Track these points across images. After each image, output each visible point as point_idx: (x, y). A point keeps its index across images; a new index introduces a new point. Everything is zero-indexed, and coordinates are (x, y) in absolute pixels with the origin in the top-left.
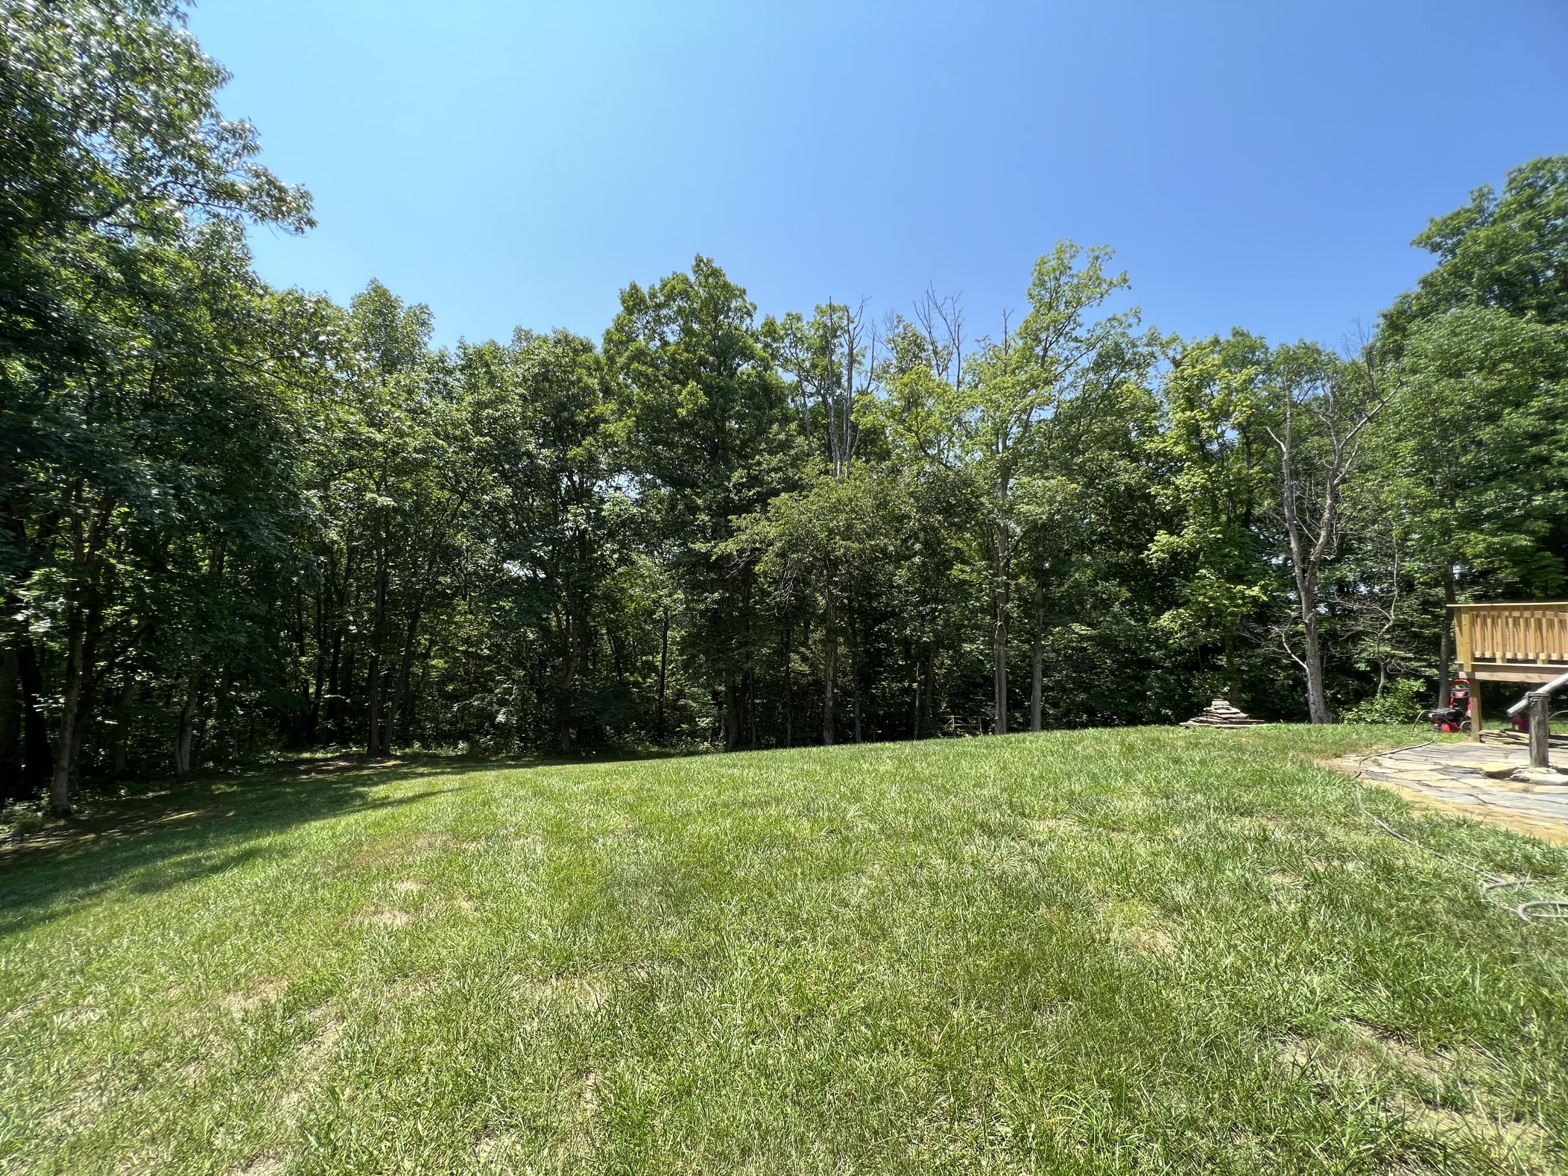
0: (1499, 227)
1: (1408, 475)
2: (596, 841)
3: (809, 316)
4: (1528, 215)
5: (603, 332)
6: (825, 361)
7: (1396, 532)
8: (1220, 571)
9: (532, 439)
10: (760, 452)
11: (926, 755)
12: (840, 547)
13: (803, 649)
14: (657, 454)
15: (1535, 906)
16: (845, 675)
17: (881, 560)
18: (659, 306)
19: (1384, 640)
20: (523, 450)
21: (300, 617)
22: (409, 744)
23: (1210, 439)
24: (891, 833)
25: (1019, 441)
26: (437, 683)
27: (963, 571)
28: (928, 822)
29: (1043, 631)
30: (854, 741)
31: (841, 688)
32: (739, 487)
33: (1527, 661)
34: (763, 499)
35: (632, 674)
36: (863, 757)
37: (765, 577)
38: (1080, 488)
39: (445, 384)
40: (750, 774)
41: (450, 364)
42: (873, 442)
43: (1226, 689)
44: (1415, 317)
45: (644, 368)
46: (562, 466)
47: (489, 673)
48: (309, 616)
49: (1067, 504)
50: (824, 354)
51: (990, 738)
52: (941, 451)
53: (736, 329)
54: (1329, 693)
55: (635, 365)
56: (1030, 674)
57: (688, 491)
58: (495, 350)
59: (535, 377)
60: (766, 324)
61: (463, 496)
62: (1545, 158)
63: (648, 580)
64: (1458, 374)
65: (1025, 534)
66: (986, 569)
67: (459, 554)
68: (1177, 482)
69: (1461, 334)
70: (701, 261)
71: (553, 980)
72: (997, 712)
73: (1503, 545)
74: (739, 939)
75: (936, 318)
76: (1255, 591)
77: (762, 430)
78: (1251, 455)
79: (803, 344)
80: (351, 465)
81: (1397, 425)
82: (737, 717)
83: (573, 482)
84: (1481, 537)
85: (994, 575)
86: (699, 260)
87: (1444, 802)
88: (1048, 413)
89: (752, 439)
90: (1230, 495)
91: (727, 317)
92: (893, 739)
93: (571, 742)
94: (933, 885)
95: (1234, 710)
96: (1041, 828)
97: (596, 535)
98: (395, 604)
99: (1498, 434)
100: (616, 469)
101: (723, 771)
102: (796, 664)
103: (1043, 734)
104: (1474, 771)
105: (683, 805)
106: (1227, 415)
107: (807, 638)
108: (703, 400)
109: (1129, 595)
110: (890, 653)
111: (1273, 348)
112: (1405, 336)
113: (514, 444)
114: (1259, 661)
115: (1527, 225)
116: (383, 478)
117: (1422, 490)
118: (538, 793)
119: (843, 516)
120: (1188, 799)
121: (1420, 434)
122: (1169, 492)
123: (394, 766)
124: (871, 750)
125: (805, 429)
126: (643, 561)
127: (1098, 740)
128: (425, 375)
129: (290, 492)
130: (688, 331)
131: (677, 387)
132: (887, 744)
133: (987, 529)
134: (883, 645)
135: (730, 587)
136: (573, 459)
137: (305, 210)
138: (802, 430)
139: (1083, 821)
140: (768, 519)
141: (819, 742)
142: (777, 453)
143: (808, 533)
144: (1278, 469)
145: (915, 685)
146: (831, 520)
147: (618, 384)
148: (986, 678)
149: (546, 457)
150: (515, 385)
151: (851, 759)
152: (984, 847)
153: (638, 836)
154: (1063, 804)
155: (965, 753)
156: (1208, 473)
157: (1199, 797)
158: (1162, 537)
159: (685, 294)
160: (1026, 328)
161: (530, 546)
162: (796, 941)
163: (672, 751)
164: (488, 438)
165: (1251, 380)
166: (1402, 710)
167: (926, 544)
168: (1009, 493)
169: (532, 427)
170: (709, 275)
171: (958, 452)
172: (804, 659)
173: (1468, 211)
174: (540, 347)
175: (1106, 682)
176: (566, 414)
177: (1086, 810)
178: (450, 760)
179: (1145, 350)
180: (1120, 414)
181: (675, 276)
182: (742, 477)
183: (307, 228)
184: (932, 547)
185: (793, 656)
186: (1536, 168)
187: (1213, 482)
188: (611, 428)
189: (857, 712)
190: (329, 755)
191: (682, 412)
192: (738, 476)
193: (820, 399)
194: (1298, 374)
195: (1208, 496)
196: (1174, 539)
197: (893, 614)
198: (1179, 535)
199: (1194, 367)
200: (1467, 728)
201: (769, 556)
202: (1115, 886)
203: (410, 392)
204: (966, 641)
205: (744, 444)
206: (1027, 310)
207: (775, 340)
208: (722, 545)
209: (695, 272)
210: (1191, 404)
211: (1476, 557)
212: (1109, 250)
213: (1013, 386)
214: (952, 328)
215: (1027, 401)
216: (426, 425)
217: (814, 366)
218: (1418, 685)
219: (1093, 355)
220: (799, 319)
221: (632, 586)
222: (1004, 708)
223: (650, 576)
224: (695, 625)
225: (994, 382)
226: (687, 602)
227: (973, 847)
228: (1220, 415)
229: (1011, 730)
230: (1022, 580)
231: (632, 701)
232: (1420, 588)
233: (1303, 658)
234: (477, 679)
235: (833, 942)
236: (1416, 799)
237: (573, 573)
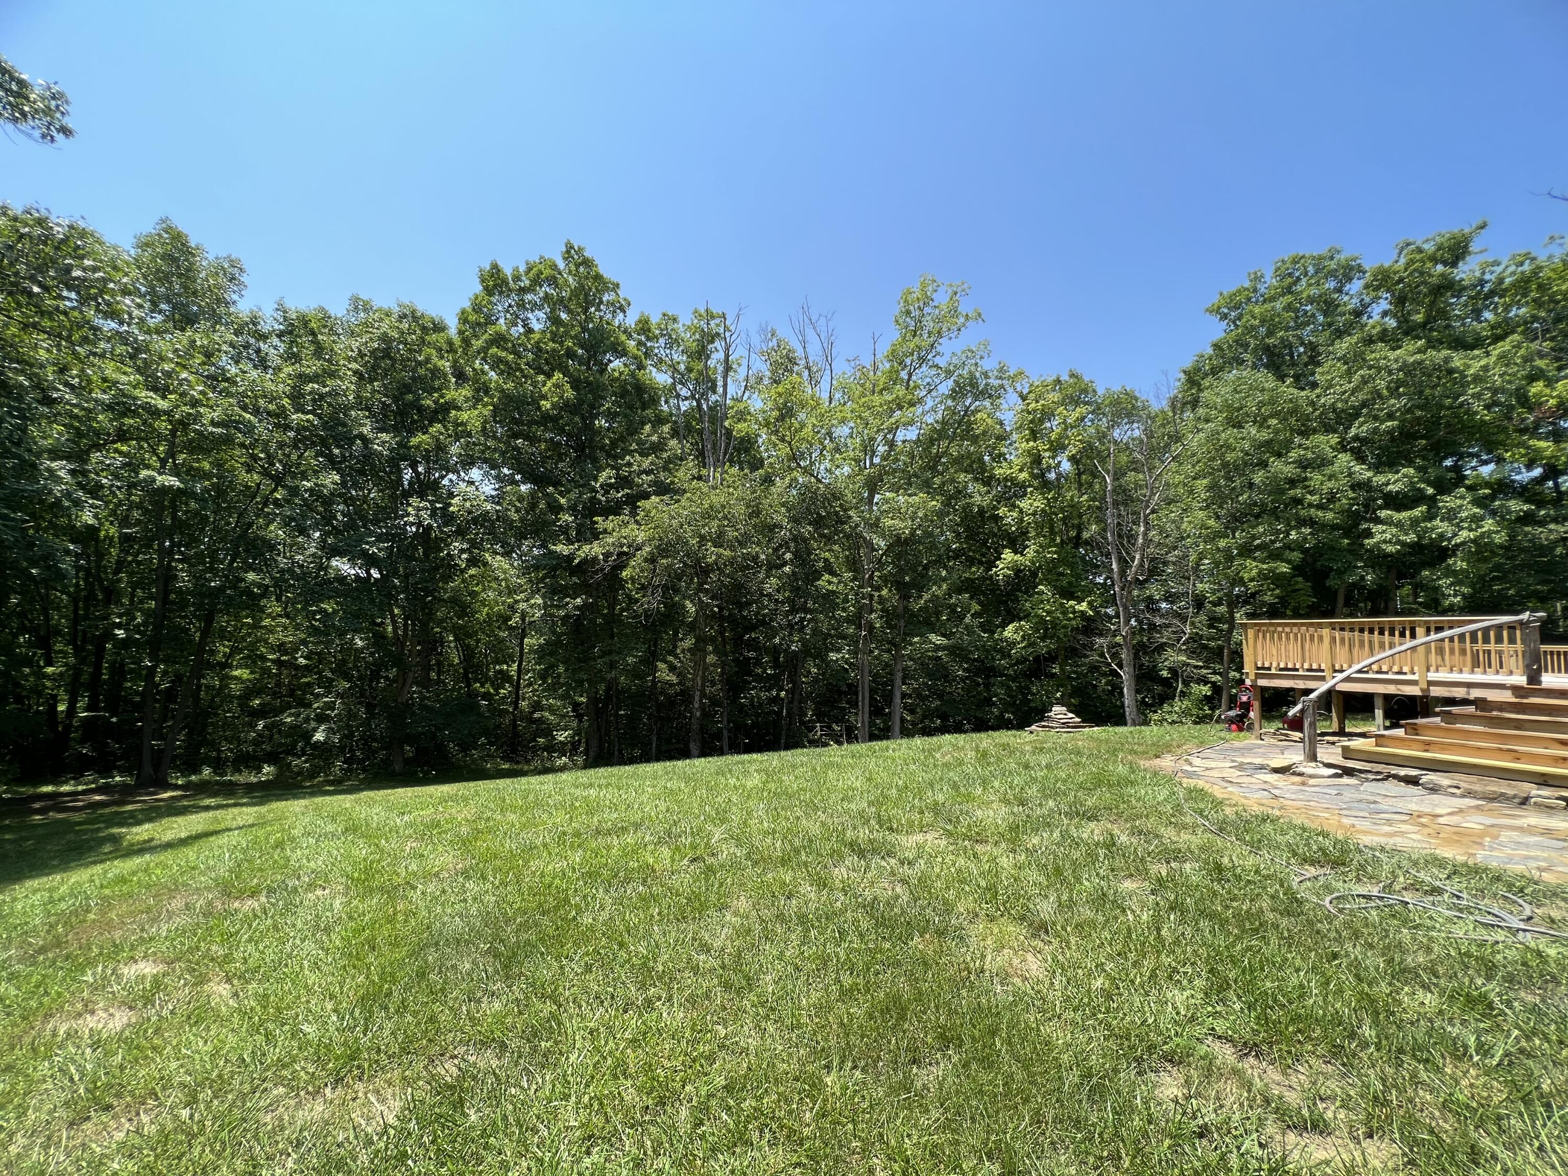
0: (1268, 306)
1: (1201, 509)
2: (414, 888)
3: (686, 319)
4: (1289, 298)
5: (458, 311)
6: (701, 366)
7: (1193, 557)
8: (1055, 587)
9: (367, 421)
10: (631, 453)
11: (794, 767)
12: (712, 553)
13: (671, 658)
14: (516, 448)
15: (1338, 898)
16: (713, 683)
17: (753, 568)
18: (523, 290)
19: (1180, 650)
20: (355, 432)
21: (48, 619)
22: (196, 770)
23: (1049, 468)
24: (758, 859)
25: (884, 458)
26: (239, 697)
27: (830, 583)
28: (797, 843)
29: (904, 640)
30: (721, 753)
31: (709, 698)
32: (607, 488)
33: (1286, 669)
34: (632, 502)
35: (482, 686)
36: (730, 771)
37: (633, 583)
38: (939, 505)
39: (258, 351)
40: (608, 795)
41: (265, 328)
42: (747, 451)
43: (1058, 695)
44: (1206, 375)
45: (504, 354)
46: (402, 454)
47: (308, 684)
48: (61, 617)
49: (927, 521)
50: (699, 359)
51: (856, 747)
52: (812, 463)
53: (608, 323)
54: (1139, 697)
55: (494, 350)
56: (892, 682)
57: (550, 489)
58: (325, 318)
59: (373, 352)
60: (640, 321)
61: (278, 480)
62: (1301, 254)
63: (503, 584)
64: (1239, 426)
65: (890, 547)
66: (851, 581)
67: (272, 547)
68: (1022, 505)
69: (1240, 392)
70: (572, 247)
71: (328, 1091)
72: (860, 719)
73: (1270, 571)
74: (580, 1007)
75: (810, 334)
76: (1083, 606)
77: (633, 430)
78: (1080, 485)
79: (679, 346)
80: (122, 436)
81: (1194, 466)
82: (599, 730)
83: (418, 474)
84: (1254, 564)
85: (860, 587)
86: (569, 247)
87: (1246, 798)
88: (912, 434)
89: (622, 439)
90: (1064, 520)
91: (598, 310)
92: (760, 750)
93: (407, 762)
94: (802, 919)
95: (1071, 715)
96: (909, 842)
97: (442, 532)
98: (183, 605)
99: (1267, 478)
100: (468, 462)
101: (578, 792)
102: (663, 673)
103: (904, 742)
104: (1262, 767)
105: (527, 836)
106: (1064, 448)
107: (675, 647)
108: (570, 394)
109: (978, 607)
110: (758, 662)
111: (1101, 392)
112: (1200, 390)
113: (344, 425)
114: (1084, 669)
115: (1288, 307)
116: (171, 454)
117: (1211, 522)
118: (352, 829)
119: (715, 523)
120: (1040, 805)
121: (1210, 474)
122: (1015, 515)
123: (172, 798)
124: (738, 763)
125: (678, 434)
126: (498, 562)
127: (956, 747)
128: (231, 337)
129: (23, 461)
130: (554, 320)
131: (541, 378)
132: (755, 756)
133: (855, 541)
134: (752, 654)
135: (594, 593)
136: (417, 447)
137: (58, 115)
138: (675, 433)
139: (949, 834)
140: (637, 522)
141: (685, 754)
142: (650, 455)
143: (679, 538)
144: (1103, 499)
145: (783, 694)
146: (703, 526)
147: (474, 369)
148: (850, 686)
149: (384, 442)
150: (349, 359)
151: (717, 774)
152: (854, 870)
153: (468, 878)
154: (928, 817)
155: (832, 764)
156: (1047, 498)
157: (1051, 803)
158: (1008, 555)
159: (552, 281)
160: (894, 351)
161: (361, 541)
162: (649, 1003)
163: (526, 768)
164: (310, 417)
165: (1083, 419)
166: (1194, 712)
167: (796, 554)
168: (875, 508)
169: (368, 409)
170: (580, 264)
171: (829, 466)
172: (672, 668)
173: (1248, 289)
174: (381, 320)
175: (957, 689)
176: (410, 397)
177: (950, 821)
178: (250, 789)
179: (996, 383)
180: (975, 440)
181: (542, 260)
182: (610, 478)
183: (59, 137)
184: (803, 557)
185: (661, 665)
186: (1295, 262)
187: (1051, 507)
188: (464, 416)
189: (725, 723)
190: (80, 788)
191: (546, 405)
192: (606, 476)
193: (695, 403)
194: (1120, 417)
195: (1046, 521)
196: (1018, 557)
197: (763, 623)
198: (1022, 555)
199: (1037, 402)
200: (1250, 728)
201: (637, 560)
202: (984, 906)
203: (208, 355)
204: (832, 651)
205: (614, 443)
206: (892, 335)
207: (648, 339)
208: (586, 548)
209: (565, 259)
210: (1034, 435)
211: (1252, 580)
212: (966, 286)
213: (881, 406)
214: (825, 345)
215: (893, 420)
216: (229, 395)
217: (689, 370)
218: (1206, 690)
219: (950, 383)
220: (675, 320)
221: (484, 590)
222: (867, 716)
223: (506, 580)
224: (554, 632)
225: (863, 400)
226: (545, 607)
227: (843, 870)
228: (1057, 447)
229: (872, 737)
230: (885, 592)
231: (480, 715)
232: (1208, 606)
233: (1121, 667)
234: (292, 693)
235: (692, 1001)
236: (1226, 796)
237: (413, 573)
